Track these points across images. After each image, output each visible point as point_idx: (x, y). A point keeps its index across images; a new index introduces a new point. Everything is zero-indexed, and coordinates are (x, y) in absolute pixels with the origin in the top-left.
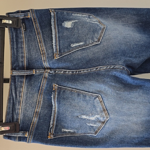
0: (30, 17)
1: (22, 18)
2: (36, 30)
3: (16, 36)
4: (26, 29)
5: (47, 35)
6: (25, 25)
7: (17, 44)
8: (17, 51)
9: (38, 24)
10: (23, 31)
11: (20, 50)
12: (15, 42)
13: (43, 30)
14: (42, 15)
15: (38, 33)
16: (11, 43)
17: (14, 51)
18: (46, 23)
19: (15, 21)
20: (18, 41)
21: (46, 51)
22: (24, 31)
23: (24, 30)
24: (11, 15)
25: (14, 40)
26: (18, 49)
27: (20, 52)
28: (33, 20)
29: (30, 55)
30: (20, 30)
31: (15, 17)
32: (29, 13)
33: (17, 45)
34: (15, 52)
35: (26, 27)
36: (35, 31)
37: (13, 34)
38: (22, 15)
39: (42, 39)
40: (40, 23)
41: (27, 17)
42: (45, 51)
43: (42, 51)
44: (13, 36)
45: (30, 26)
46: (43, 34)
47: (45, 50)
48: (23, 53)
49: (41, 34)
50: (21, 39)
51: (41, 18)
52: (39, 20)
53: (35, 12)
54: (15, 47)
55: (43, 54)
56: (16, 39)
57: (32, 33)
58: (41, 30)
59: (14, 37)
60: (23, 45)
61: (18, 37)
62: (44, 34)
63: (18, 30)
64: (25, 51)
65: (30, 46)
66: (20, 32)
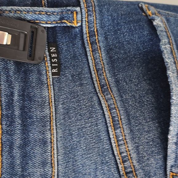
0: (79, 24)
1: (49, 26)
2: (94, 76)
3: (23, 95)
4: (59, 68)
5: (134, 96)
6: (58, 52)
7: (24, 126)
8: (25, 156)
9: (103, 55)
10: (50, 74)
11: (38, 150)
12: (18, 121)
13: (120, 76)
14: (118, 24)
15: (102, 86)
16: (4, 123)
17: (12, 157)
18: (129, 52)
19: (22, 36)
20: (31, 118)
21: (139, 161)
22: (53, 74)
23: (54, 71)
24: (9, 8)
25: (13, 112)
26: (28, 149)
27: (38, 160)
28: (86, 36)
29: (74, 171)
30: (39, 73)
31: (24, 20)
32: (78, 9)
33: (25, 129)
34: (18, 162)
35: (59, 63)
36: (92, 79)
37: (13, 88)
38: (53, 13)
39: (122, 112)
40: (111, 49)
41: (69, 24)
42: (135, 162)
43: (124, 162)
44: (12, 94)
45: (75, 57)
46: (119, 90)
47: (134, 156)
48: (49, 165)
49: (114, 89)
50: (42, 106)
51: (116, 32)
52: (106, 38)
53: (97, 8)
54: (18, 142)
55: (127, 173)
56: (22, 108)
57: (81, 85)
58: (114, 75)
59: (16, 98)
60: (50, 130)
61: (30, 99)
62: (125, 92)
63: (31, 71)
64: (56, 156)
65: (71, 135)
66: (40, 80)
